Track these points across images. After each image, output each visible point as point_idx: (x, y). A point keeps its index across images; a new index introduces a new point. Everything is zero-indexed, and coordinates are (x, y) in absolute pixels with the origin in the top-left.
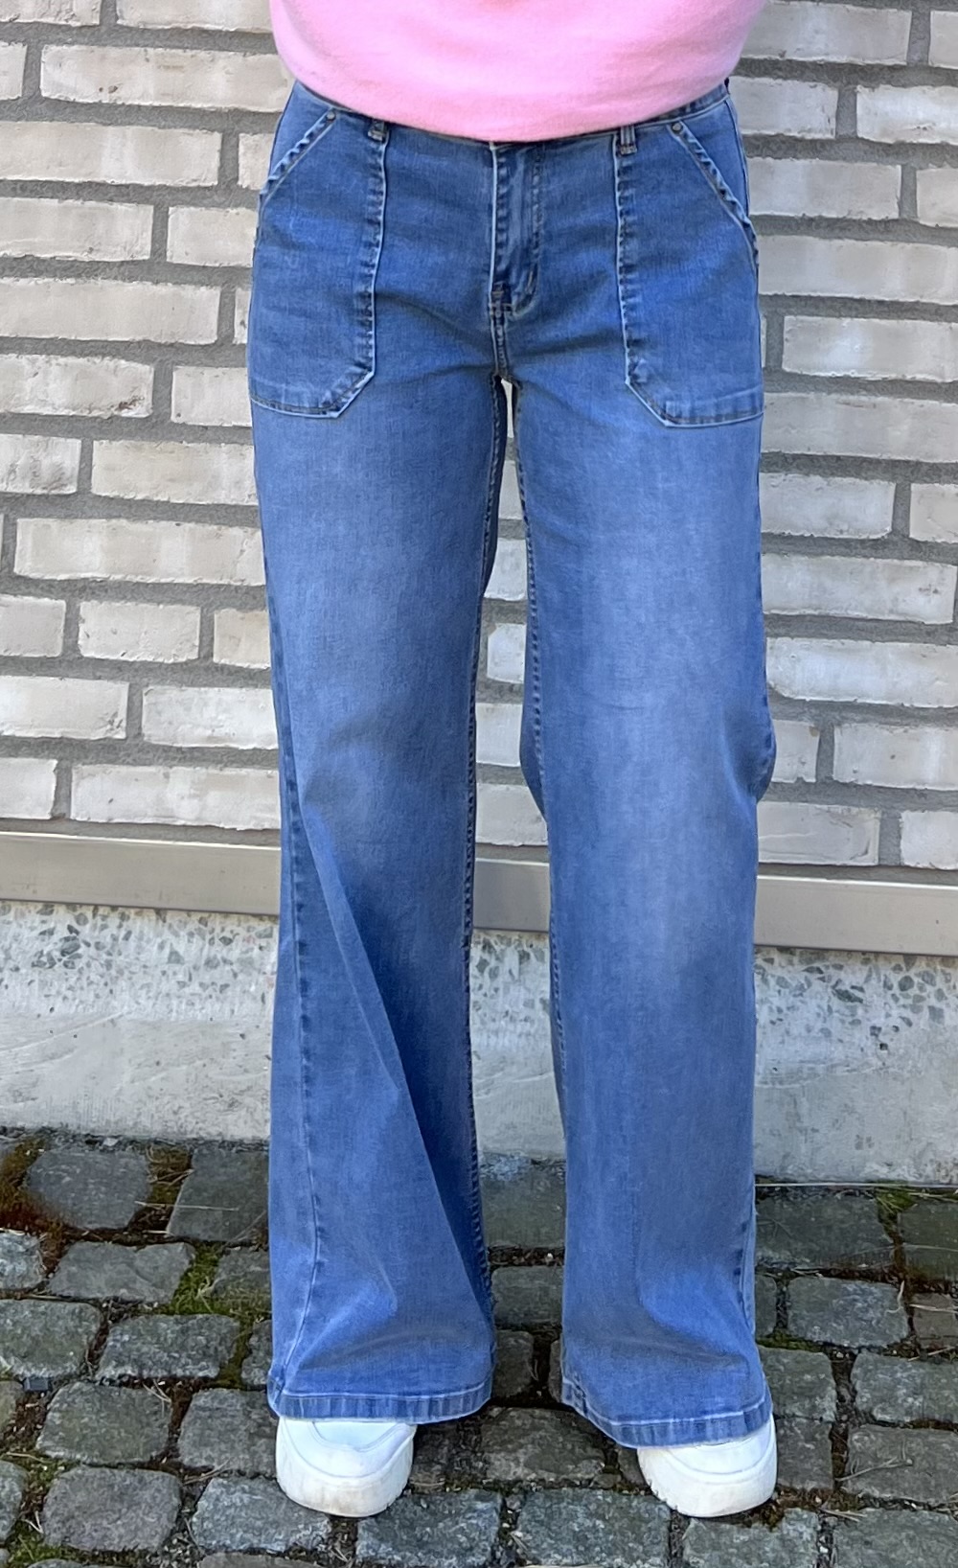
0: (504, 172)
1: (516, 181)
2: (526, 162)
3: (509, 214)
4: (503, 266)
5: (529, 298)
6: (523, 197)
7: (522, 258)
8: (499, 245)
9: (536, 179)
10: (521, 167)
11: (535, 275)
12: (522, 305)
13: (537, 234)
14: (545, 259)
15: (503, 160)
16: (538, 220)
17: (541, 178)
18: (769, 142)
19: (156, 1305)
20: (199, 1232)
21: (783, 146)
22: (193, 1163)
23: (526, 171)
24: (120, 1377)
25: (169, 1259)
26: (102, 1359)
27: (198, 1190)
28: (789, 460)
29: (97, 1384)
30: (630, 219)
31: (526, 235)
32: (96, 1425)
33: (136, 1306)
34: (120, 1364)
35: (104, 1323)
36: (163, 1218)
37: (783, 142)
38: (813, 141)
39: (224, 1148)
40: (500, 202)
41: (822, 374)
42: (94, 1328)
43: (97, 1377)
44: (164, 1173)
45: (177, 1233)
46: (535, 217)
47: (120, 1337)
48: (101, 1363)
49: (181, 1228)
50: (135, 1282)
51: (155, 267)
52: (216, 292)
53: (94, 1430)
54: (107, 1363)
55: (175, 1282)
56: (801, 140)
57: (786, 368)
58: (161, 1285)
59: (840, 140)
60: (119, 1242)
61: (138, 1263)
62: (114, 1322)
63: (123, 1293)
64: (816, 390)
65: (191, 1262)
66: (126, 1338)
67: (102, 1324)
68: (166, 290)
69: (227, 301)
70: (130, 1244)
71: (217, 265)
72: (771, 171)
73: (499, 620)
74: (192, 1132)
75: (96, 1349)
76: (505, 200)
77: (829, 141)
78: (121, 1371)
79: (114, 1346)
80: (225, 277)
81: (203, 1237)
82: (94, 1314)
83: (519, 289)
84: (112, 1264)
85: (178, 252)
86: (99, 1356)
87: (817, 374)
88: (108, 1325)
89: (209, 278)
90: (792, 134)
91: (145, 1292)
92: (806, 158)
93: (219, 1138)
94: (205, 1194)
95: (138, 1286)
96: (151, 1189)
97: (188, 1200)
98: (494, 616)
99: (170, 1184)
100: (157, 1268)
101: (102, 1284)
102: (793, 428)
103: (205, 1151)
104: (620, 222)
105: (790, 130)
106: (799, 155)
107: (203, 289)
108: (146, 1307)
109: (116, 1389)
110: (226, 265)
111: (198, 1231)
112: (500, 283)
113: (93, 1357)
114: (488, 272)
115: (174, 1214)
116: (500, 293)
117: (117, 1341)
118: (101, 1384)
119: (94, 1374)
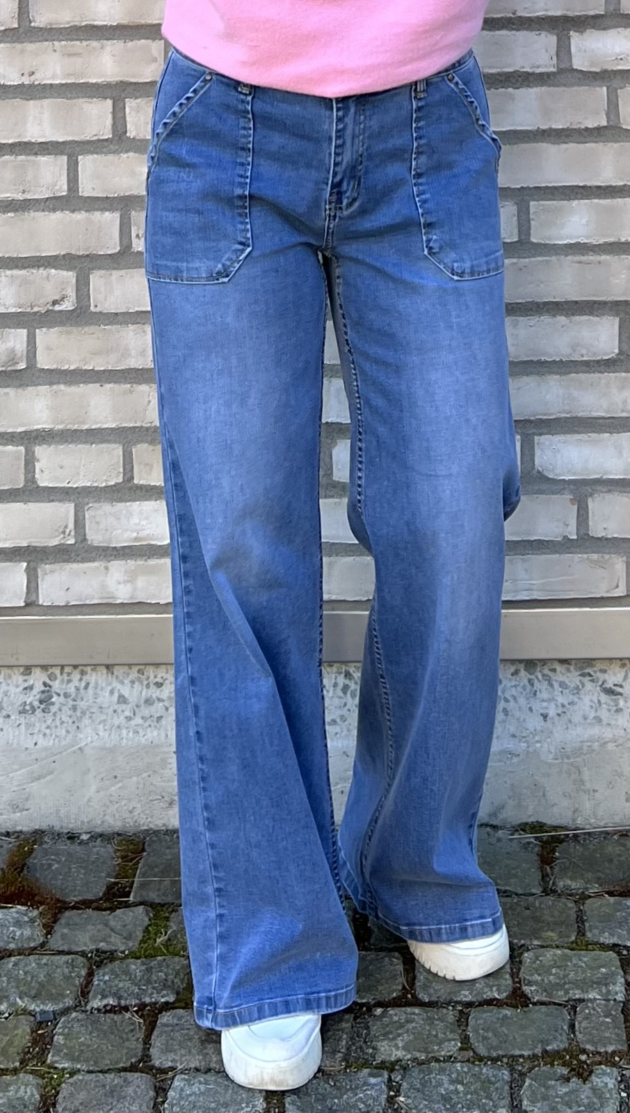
0: (340, 113)
1: (349, 120)
2: (356, 106)
3: (344, 143)
4: (338, 178)
5: (355, 200)
6: (354, 130)
7: (351, 172)
8: (336, 164)
9: (362, 117)
10: (353, 110)
11: (359, 184)
12: (350, 205)
13: (361, 156)
14: (366, 173)
15: (340, 105)
16: (363, 146)
17: (365, 117)
18: (509, 77)
19: (127, 952)
20: (155, 897)
21: (520, 79)
22: (146, 847)
23: (355, 113)
24: (105, 1006)
25: (134, 918)
26: (91, 994)
27: (151, 867)
28: (541, 306)
29: (88, 1013)
30: (422, 142)
31: (354, 157)
32: (90, 1042)
33: (113, 954)
34: (104, 997)
35: (90, 968)
36: (128, 889)
37: (520, 76)
38: (541, 74)
39: (168, 835)
40: (338, 134)
41: (560, 243)
42: (83, 973)
43: (88, 1008)
44: (127, 856)
45: (138, 899)
46: (361, 144)
47: (102, 977)
48: (90, 997)
49: (141, 895)
50: (110, 937)
51: (71, 200)
52: (117, 215)
53: (89, 1046)
54: (95, 997)
55: (139, 935)
56: (533, 74)
57: (534, 240)
58: (129, 937)
59: (561, 71)
60: (98, 909)
61: (112, 923)
62: (97, 967)
63: (102, 945)
64: (557, 254)
65: (150, 920)
66: (107, 978)
67: (89, 969)
68: (80, 216)
69: (125, 221)
70: (105, 910)
71: (116, 195)
72: (512, 98)
73: (339, 438)
74: (144, 825)
75: (86, 987)
76: (341, 133)
77: (553, 73)
78: (105, 1002)
79: (98, 985)
80: (123, 204)
81: (157, 901)
82: (83, 962)
83: (348, 194)
84: (93, 925)
85: (87, 188)
86: (88, 993)
87: (556, 242)
88: (93, 969)
89: (111, 205)
90: (525, 70)
91: (118, 944)
92: (536, 86)
93: (164, 828)
94: (156, 869)
95: (113, 940)
96: (117, 868)
97: (144, 875)
98: (335, 435)
99: (131, 864)
100: (125, 925)
101: (87, 941)
102: (542, 283)
103: (154, 838)
104: (415, 145)
105: (523, 67)
106: (531, 85)
107: (107, 213)
108: (120, 954)
109: (102, 1015)
110: (122, 195)
111: (153, 896)
112: (335, 190)
113: (84, 993)
114: (327, 184)
115: (135, 885)
116: (334, 198)
117: (101, 980)
118: (91, 1012)
119: (86, 1005)
